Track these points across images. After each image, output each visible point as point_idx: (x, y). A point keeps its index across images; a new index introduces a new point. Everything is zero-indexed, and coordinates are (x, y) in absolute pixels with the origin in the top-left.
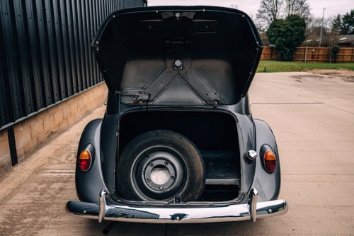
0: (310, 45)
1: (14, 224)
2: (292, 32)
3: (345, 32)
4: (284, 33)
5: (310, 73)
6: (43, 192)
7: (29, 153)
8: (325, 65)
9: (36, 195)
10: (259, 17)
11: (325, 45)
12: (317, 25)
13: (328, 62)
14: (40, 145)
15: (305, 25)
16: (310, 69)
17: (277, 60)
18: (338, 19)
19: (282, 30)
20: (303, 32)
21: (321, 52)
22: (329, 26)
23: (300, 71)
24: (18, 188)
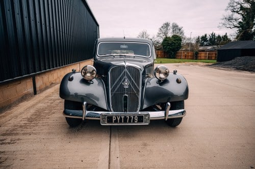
0: (184, 51)
1: (40, 112)
2: (175, 43)
3: (202, 45)
4: (171, 44)
5: (184, 64)
6: (52, 103)
7: (42, 91)
8: (192, 60)
9: (49, 104)
10: (158, 36)
11: (192, 50)
12: (188, 42)
13: (193, 59)
14: (47, 88)
15: (181, 40)
16: (184, 62)
17: (167, 58)
18: (199, 38)
19: (170, 42)
20: (180, 44)
21: (190, 54)
22: (194, 42)
23: (179, 63)
24: (39, 102)
